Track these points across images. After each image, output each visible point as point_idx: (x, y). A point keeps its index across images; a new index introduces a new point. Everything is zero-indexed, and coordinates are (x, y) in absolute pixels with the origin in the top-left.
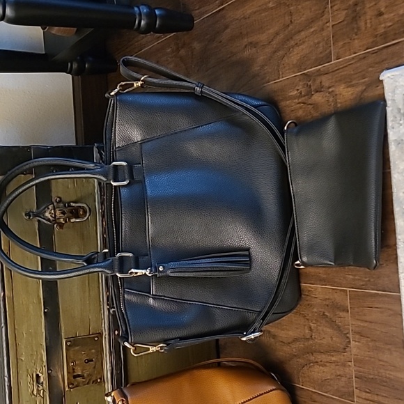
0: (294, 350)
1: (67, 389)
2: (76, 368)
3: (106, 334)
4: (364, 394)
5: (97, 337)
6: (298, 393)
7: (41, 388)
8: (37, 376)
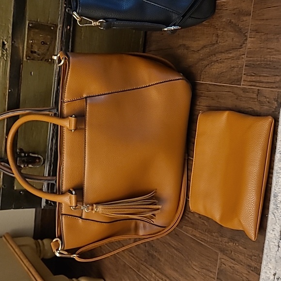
0: (201, 55)
1: (25, 59)
2: (34, 46)
3: (60, 26)
4: (250, 77)
5: (53, 27)
6: (198, 87)
7: (5, 53)
8: (3, 43)
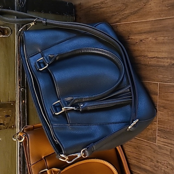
3: (17, 102)
4: (163, 139)
